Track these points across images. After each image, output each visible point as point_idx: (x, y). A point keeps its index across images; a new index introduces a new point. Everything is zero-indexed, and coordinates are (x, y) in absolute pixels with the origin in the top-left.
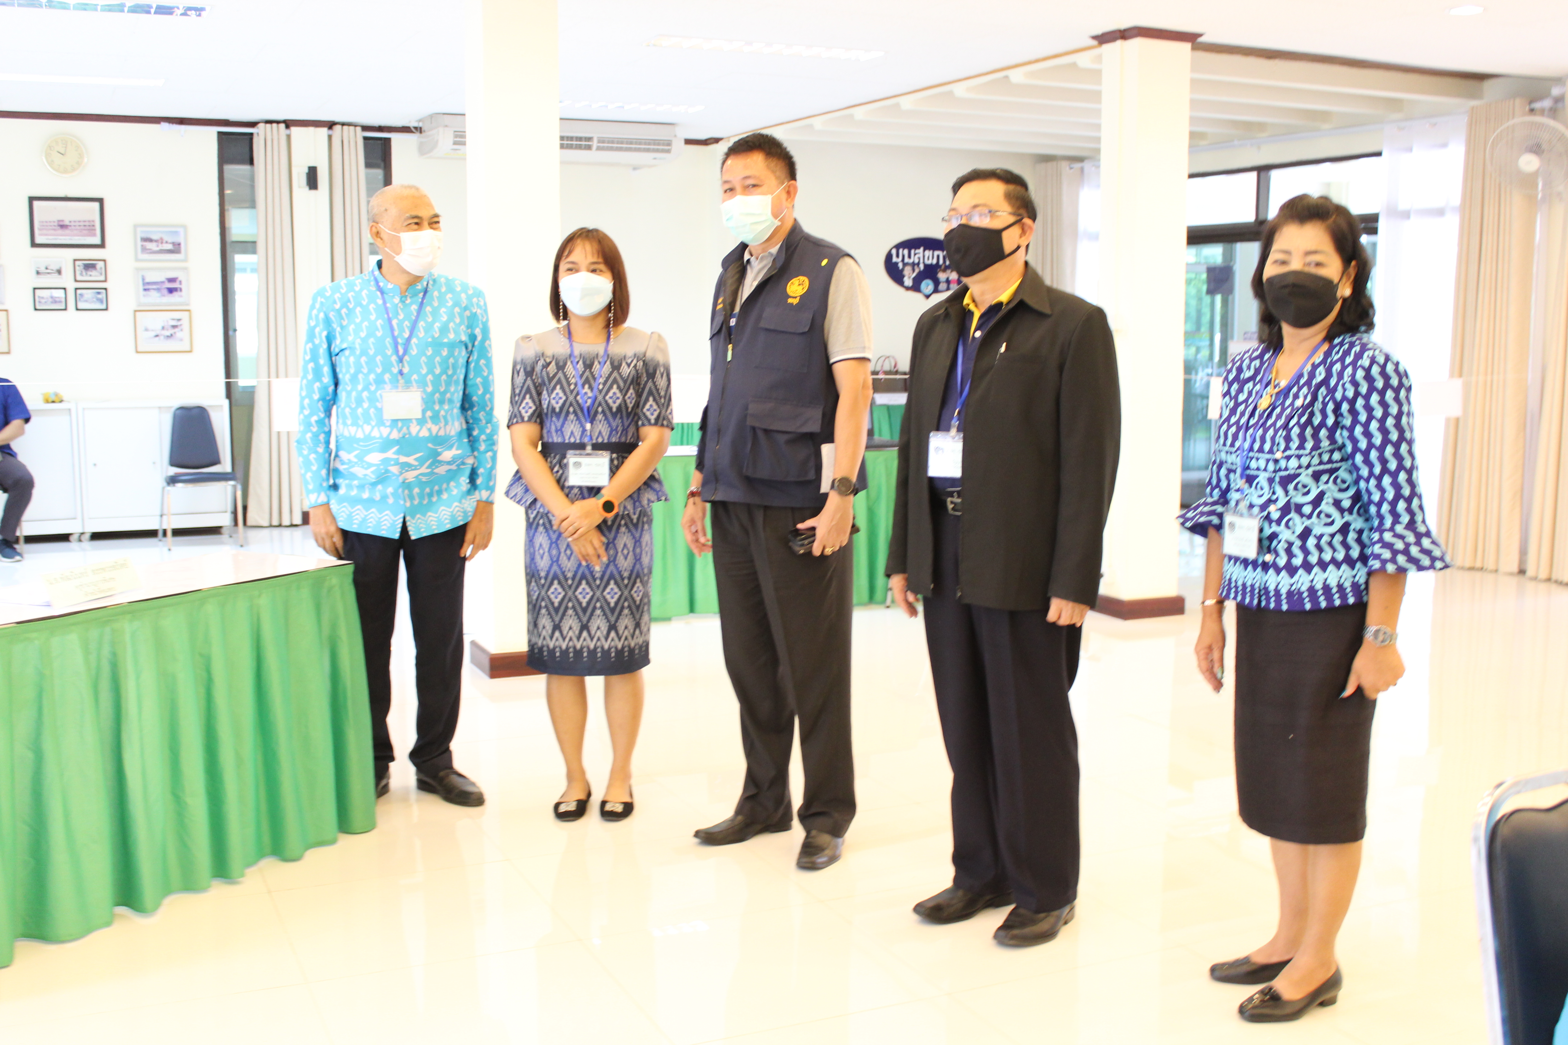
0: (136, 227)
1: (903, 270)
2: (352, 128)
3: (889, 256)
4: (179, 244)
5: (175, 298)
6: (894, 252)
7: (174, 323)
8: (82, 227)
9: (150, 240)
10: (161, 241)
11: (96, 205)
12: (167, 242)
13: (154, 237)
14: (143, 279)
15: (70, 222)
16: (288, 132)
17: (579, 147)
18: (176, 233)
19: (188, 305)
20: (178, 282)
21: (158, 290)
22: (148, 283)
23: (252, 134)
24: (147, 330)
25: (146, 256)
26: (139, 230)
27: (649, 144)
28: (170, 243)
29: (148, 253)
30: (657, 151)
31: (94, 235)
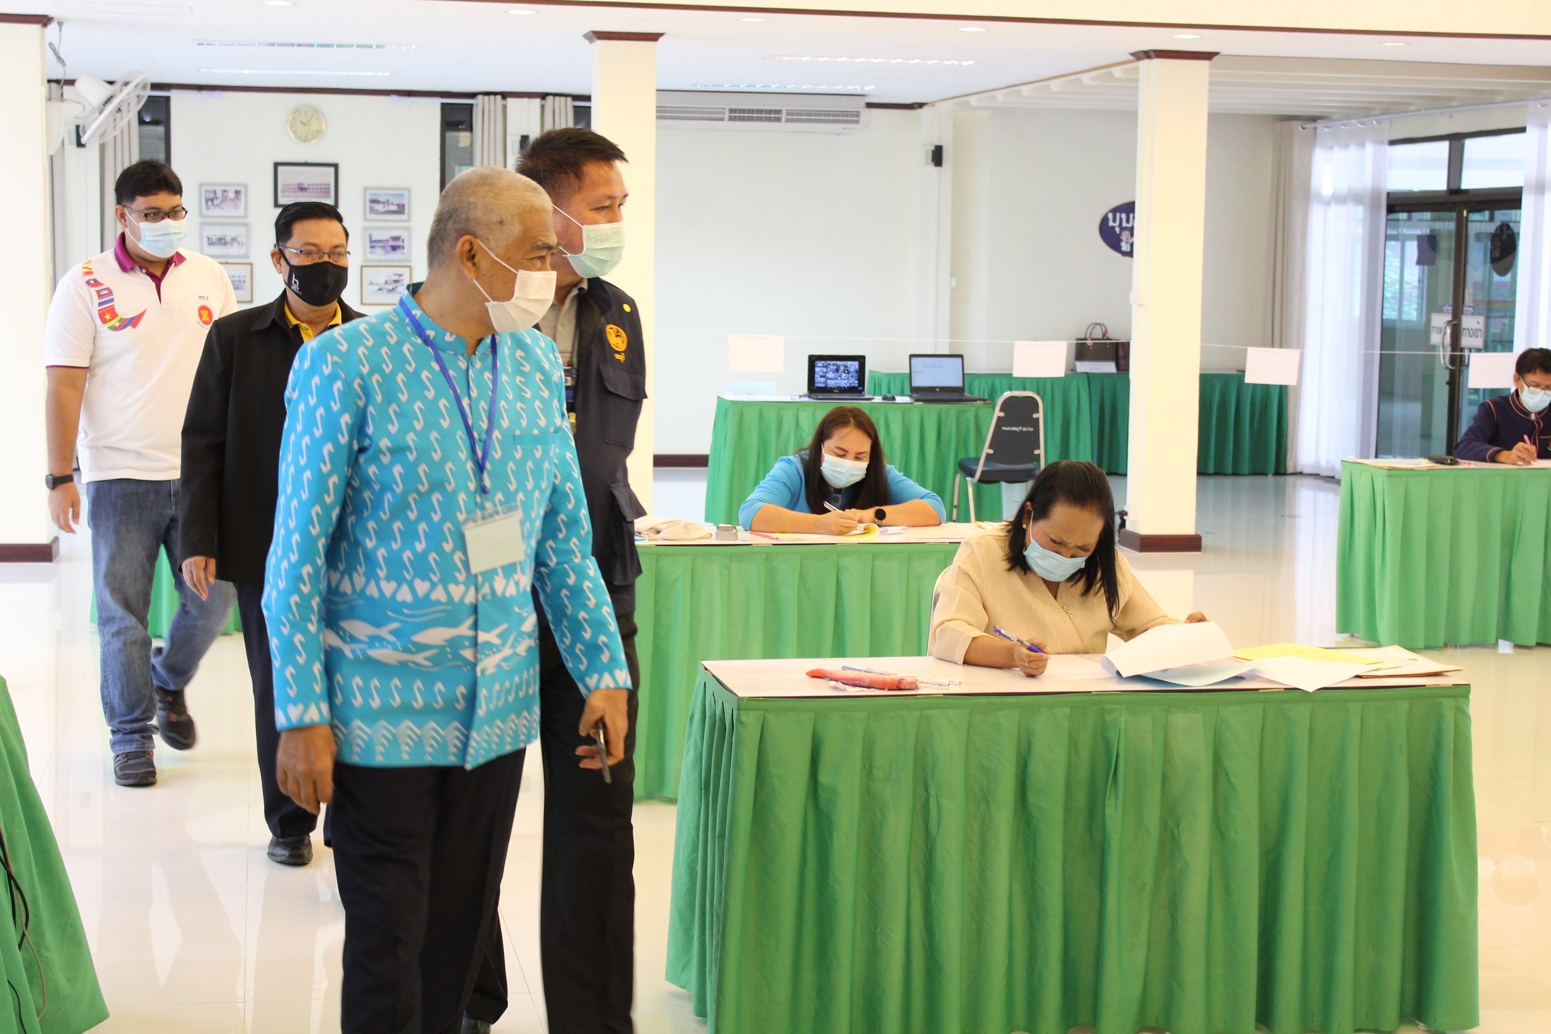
0: (365, 189)
1: (1120, 234)
2: (563, 99)
3: (1105, 220)
4: (403, 206)
5: (397, 255)
6: (1110, 216)
7: (396, 278)
8: (319, 190)
9: (377, 202)
10: (387, 203)
11: (332, 170)
12: (392, 204)
13: (381, 199)
14: (370, 237)
15: (309, 185)
16: (504, 102)
17: (769, 120)
18: (402, 196)
19: (409, 261)
20: (401, 240)
21: (383, 247)
22: (375, 241)
23: (472, 105)
24: (372, 284)
25: (373, 217)
26: (368, 192)
27: (838, 115)
28: (395, 205)
29: (375, 214)
30: (846, 122)
31: (329, 197)
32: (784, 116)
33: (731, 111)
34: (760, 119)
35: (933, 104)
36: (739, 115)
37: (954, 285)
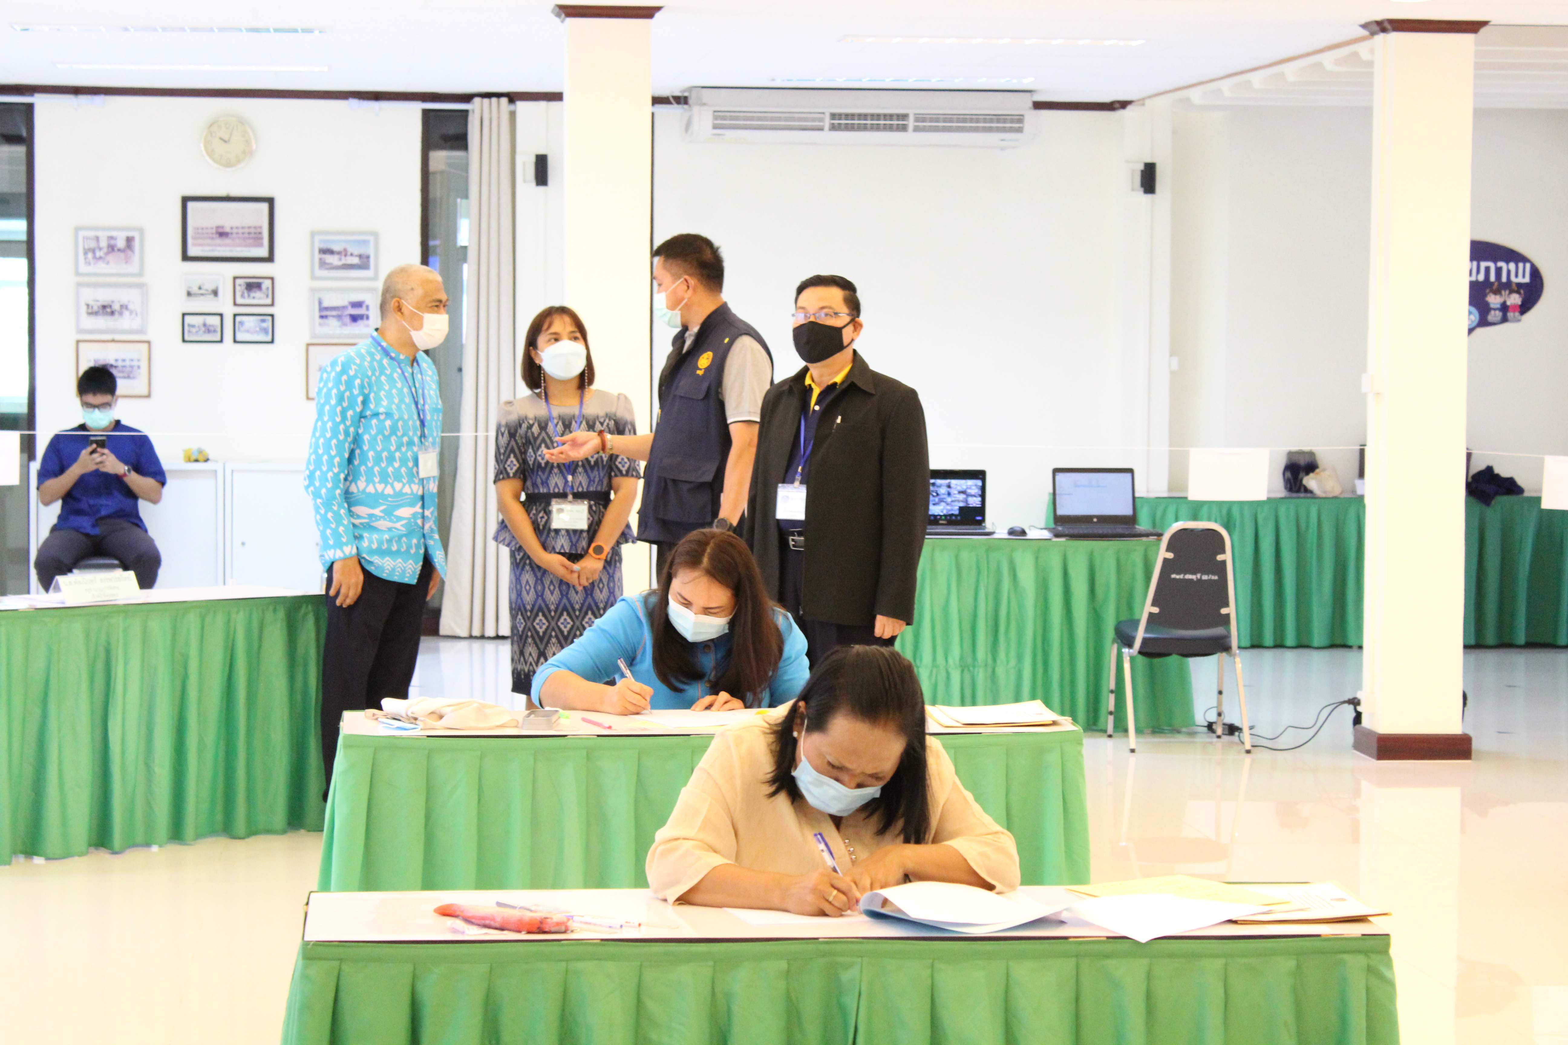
0: (313, 234)
4: (368, 257)
5: (359, 328)
8: (246, 235)
9: (331, 252)
10: (344, 253)
11: (265, 206)
12: (352, 255)
13: (336, 248)
14: (320, 303)
15: (232, 228)
16: (512, 107)
17: (890, 128)
18: (365, 243)
20: (364, 308)
21: (339, 317)
22: (327, 309)
23: (467, 111)
25: (325, 273)
26: (317, 238)
27: (991, 121)
28: (356, 256)
29: (328, 269)
30: (1004, 130)
31: (261, 245)
32: (911, 123)
33: (833, 116)
34: (877, 128)
35: (1142, 101)
36: (845, 122)
37: (1175, 366)
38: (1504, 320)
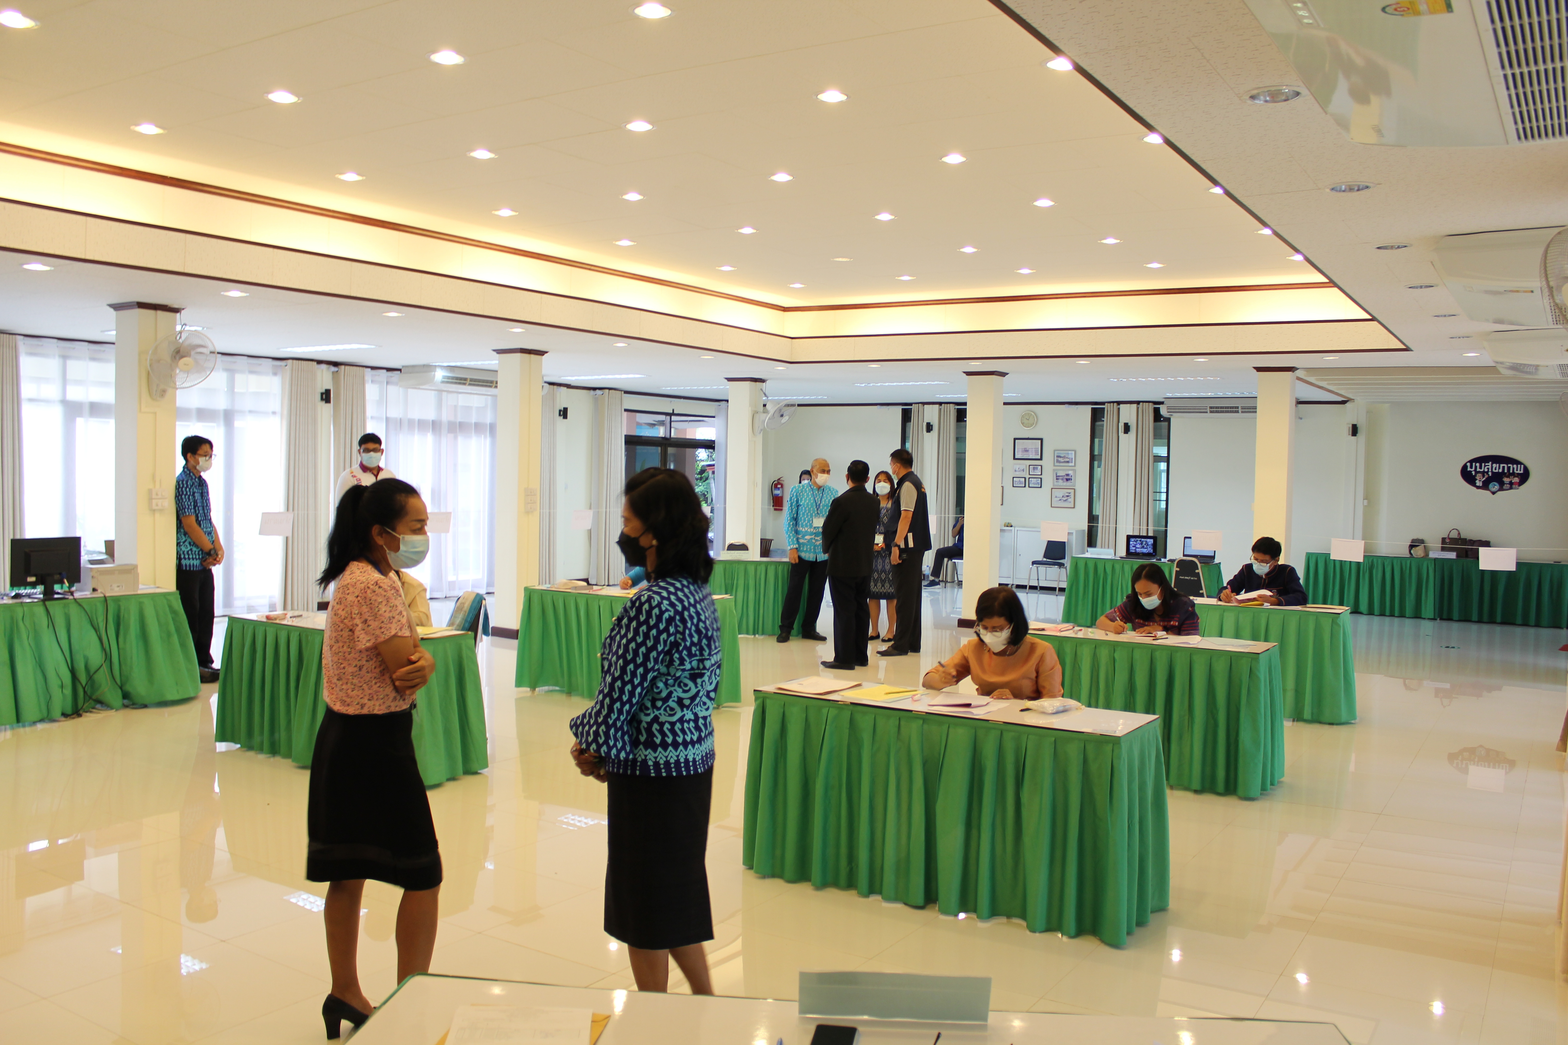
1: (1475, 475)
2: (1146, 404)
3: (1465, 467)
4: (1073, 459)
5: (1068, 483)
6: (1468, 464)
7: (1068, 494)
8: (1034, 451)
9: (1060, 457)
10: (1064, 457)
11: (1040, 441)
13: (1062, 456)
14: (1057, 474)
15: (1030, 449)
16: (1119, 406)
17: (1232, 412)
18: (1069, 454)
19: (1075, 486)
20: (1070, 476)
21: (1062, 479)
22: (1059, 476)
23: (1104, 408)
24: (1056, 497)
25: (1058, 464)
26: (1056, 452)
28: (1068, 458)
31: (1038, 455)
32: (1240, 410)
33: (1211, 408)
34: (1227, 412)
35: (1352, 401)
36: (1215, 410)
38: (1511, 488)
